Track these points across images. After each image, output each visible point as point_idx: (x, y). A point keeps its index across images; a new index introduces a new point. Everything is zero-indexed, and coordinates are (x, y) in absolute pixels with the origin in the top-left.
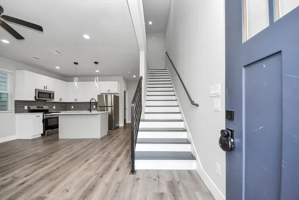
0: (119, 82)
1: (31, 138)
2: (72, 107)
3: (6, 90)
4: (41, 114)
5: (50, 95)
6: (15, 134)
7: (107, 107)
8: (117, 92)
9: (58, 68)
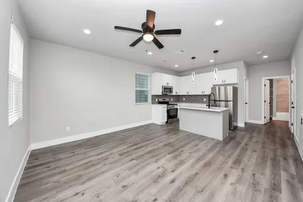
0: (238, 68)
1: (160, 124)
2: (184, 99)
3: (147, 88)
4: (165, 106)
5: (170, 90)
6: (151, 119)
7: (227, 101)
8: (236, 82)
9: (176, 66)
